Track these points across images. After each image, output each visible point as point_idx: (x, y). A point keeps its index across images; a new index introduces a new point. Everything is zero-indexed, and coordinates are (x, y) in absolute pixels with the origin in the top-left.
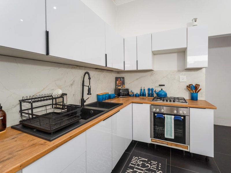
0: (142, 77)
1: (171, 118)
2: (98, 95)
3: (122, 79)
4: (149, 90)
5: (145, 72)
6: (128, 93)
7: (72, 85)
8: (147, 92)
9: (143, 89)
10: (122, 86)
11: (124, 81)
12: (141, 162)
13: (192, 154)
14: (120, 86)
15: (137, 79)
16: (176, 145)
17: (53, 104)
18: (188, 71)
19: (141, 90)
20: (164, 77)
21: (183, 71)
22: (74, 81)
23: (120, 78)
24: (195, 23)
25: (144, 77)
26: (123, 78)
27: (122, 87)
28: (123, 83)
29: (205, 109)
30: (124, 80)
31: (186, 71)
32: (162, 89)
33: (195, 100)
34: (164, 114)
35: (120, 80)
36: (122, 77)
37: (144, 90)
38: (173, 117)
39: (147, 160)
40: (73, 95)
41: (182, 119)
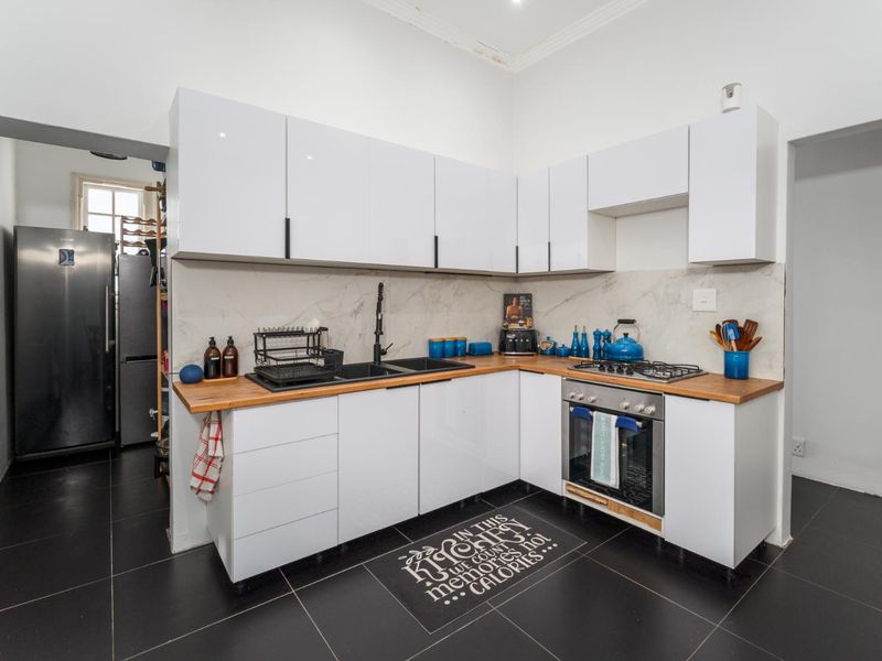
0: (581, 293)
1: (608, 422)
2: (431, 343)
3: (523, 301)
4: (597, 335)
5: (587, 278)
6: (534, 342)
7: (356, 312)
8: (591, 343)
9: (580, 332)
10: (521, 322)
11: (531, 307)
12: (508, 529)
13: (682, 553)
14: (515, 321)
15: (567, 300)
16: (631, 514)
17: (308, 348)
18: (723, 272)
19: (576, 335)
20: (644, 295)
21: (705, 273)
22: (362, 305)
23: (518, 296)
24: (731, 103)
25: (585, 292)
26: (529, 296)
27: (521, 325)
28: (527, 313)
29: (708, 400)
30: (531, 303)
31: (715, 272)
32: (626, 335)
33: (736, 375)
34: (594, 409)
35: (518, 304)
36: (522, 295)
37: (584, 335)
38: (614, 418)
39: (527, 529)
40: (360, 335)
41: (638, 428)
